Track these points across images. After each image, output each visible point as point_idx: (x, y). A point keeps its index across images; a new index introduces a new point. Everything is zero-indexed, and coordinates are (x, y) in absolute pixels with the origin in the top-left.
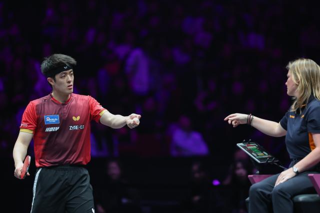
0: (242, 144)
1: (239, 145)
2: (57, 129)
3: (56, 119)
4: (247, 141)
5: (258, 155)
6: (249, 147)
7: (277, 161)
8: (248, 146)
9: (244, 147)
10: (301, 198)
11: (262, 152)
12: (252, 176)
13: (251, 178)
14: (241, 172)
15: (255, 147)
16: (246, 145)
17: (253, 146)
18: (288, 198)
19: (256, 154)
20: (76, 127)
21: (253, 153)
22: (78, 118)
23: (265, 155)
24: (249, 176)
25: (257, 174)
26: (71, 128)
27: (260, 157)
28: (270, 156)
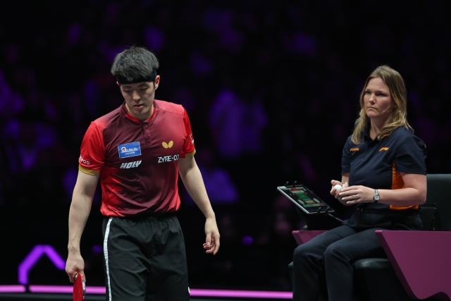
0: (284, 187)
1: (281, 188)
2: (138, 163)
3: (136, 149)
4: (291, 184)
5: (306, 204)
6: (294, 192)
7: (333, 211)
8: (293, 190)
9: (287, 192)
10: (365, 263)
11: (312, 199)
12: (297, 232)
13: (297, 234)
14: (282, 226)
15: (302, 192)
16: (290, 189)
17: (299, 191)
18: (346, 261)
19: (304, 201)
20: (168, 159)
21: (299, 201)
22: (171, 144)
23: (316, 203)
24: (294, 232)
25: (305, 229)
26: (161, 160)
27: (308, 206)
28: (323, 204)
